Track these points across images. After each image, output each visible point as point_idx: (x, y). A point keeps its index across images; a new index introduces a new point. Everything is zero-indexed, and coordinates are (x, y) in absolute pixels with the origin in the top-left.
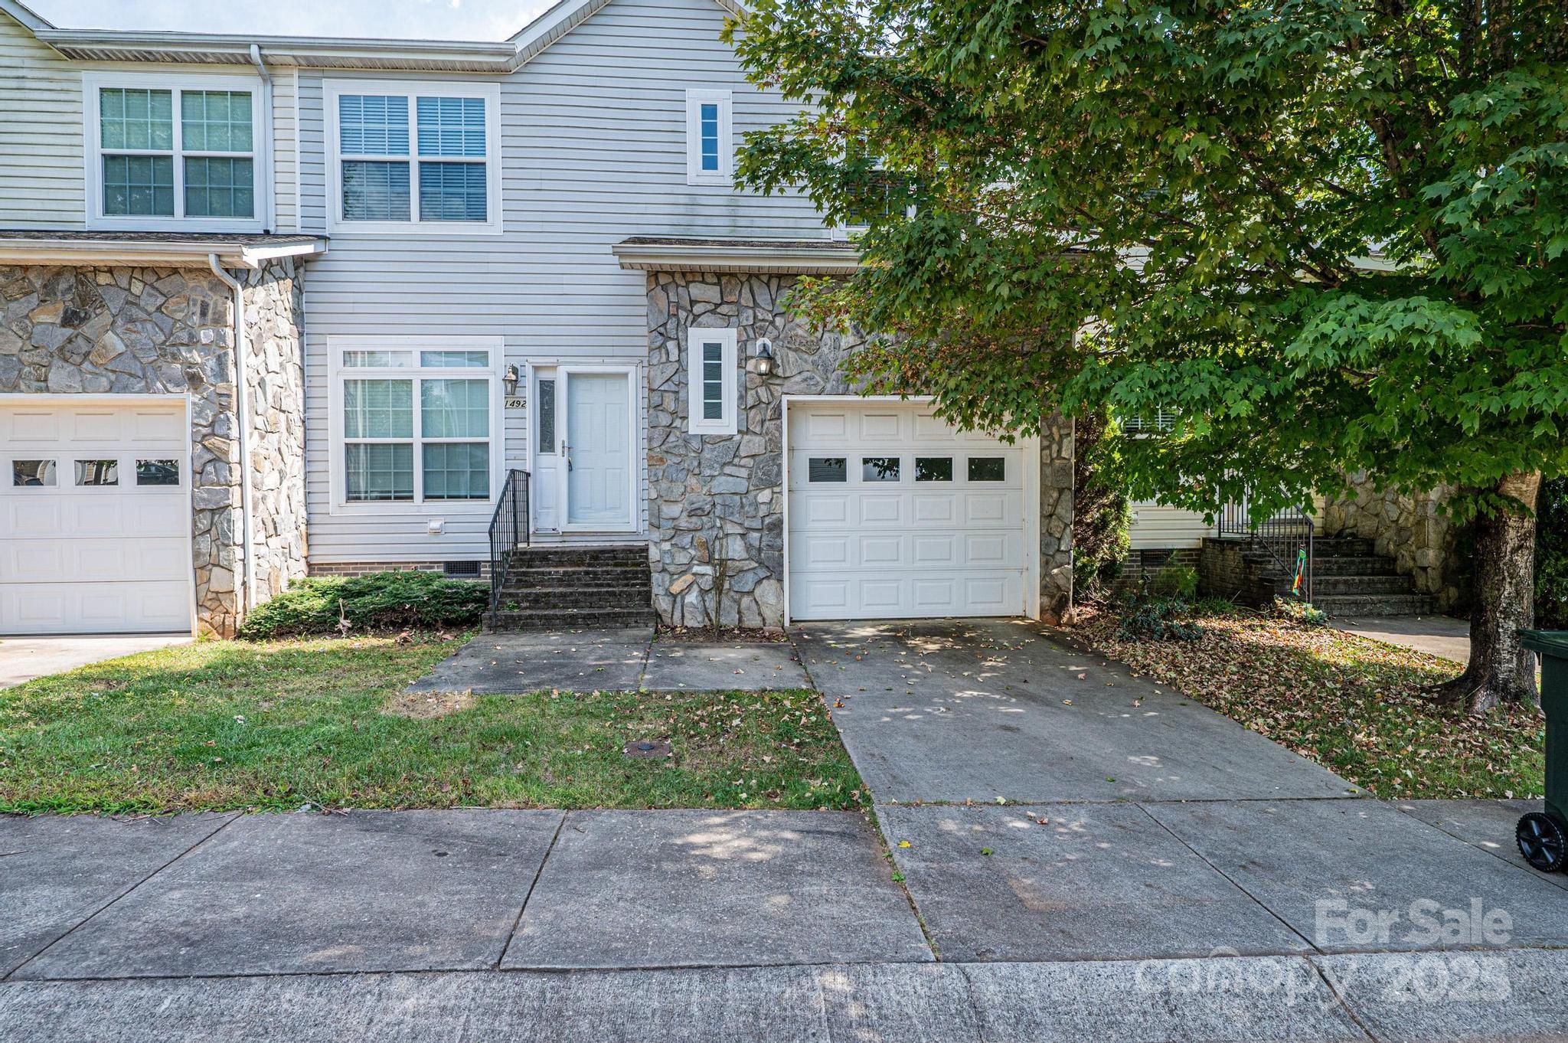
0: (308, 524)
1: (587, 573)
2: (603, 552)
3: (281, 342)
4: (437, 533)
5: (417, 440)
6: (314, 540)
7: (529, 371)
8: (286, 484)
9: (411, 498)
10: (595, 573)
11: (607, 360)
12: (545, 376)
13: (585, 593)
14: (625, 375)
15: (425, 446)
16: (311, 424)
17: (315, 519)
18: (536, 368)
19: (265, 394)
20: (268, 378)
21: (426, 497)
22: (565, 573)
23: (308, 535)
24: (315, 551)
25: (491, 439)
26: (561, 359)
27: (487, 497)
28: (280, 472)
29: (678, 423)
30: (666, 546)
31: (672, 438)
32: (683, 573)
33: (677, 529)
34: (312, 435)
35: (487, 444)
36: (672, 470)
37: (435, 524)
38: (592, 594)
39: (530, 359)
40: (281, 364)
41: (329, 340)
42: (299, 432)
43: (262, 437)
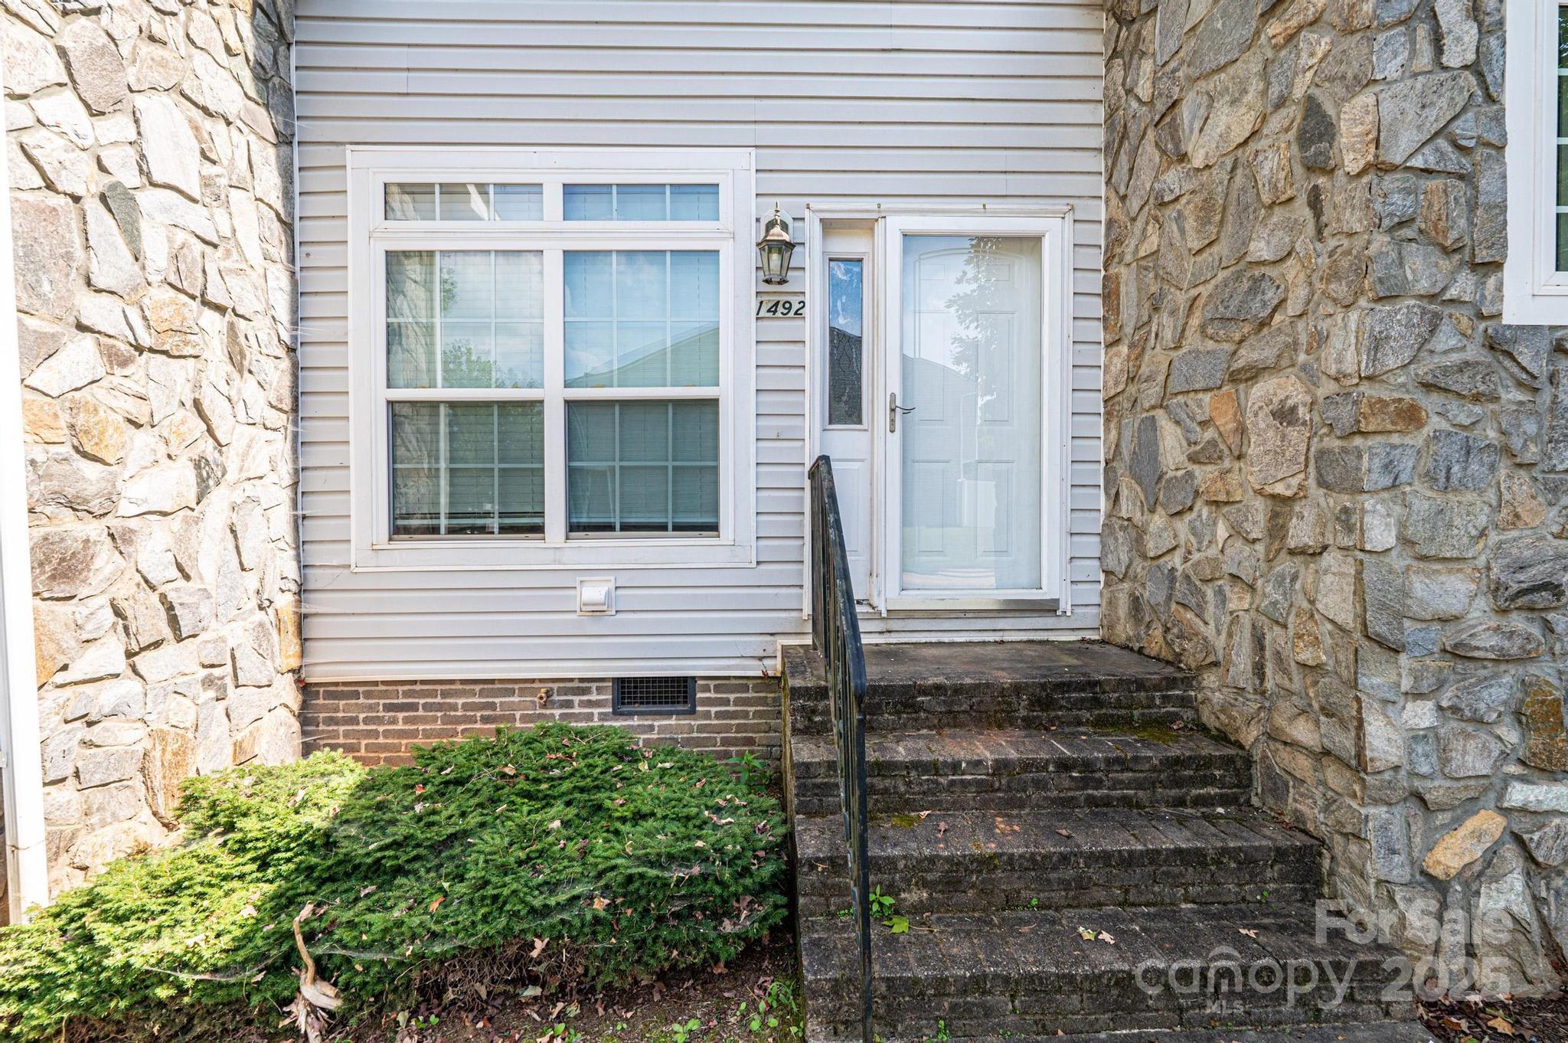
0: (302, 591)
1: (1064, 765)
2: (1064, 687)
3: (207, 124)
4: (596, 612)
5: (554, 397)
6: (315, 628)
7: (811, 231)
8: (219, 498)
9: (539, 529)
10: (1087, 765)
11: (992, 205)
12: (846, 245)
13: (1106, 857)
14: (1031, 243)
15: (570, 405)
16: (310, 356)
17: (318, 579)
18: (829, 226)
19: (132, 235)
20: (148, 199)
21: (573, 528)
22: (1002, 766)
23: (301, 619)
24: (320, 652)
25: (724, 392)
26: (887, 204)
27: (714, 528)
28: (199, 464)
29: (1464, 286)
30: (1421, 715)
31: (1445, 339)
32: (1470, 805)
33: (1458, 653)
34: (311, 381)
35: (714, 402)
36: (1452, 451)
37: (594, 592)
38: (1129, 860)
39: (817, 204)
40: (207, 182)
41: (352, 157)
42: (278, 374)
43: (116, 360)
